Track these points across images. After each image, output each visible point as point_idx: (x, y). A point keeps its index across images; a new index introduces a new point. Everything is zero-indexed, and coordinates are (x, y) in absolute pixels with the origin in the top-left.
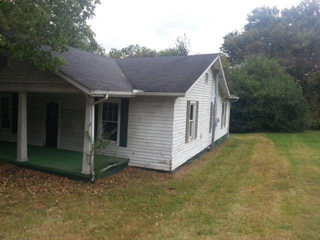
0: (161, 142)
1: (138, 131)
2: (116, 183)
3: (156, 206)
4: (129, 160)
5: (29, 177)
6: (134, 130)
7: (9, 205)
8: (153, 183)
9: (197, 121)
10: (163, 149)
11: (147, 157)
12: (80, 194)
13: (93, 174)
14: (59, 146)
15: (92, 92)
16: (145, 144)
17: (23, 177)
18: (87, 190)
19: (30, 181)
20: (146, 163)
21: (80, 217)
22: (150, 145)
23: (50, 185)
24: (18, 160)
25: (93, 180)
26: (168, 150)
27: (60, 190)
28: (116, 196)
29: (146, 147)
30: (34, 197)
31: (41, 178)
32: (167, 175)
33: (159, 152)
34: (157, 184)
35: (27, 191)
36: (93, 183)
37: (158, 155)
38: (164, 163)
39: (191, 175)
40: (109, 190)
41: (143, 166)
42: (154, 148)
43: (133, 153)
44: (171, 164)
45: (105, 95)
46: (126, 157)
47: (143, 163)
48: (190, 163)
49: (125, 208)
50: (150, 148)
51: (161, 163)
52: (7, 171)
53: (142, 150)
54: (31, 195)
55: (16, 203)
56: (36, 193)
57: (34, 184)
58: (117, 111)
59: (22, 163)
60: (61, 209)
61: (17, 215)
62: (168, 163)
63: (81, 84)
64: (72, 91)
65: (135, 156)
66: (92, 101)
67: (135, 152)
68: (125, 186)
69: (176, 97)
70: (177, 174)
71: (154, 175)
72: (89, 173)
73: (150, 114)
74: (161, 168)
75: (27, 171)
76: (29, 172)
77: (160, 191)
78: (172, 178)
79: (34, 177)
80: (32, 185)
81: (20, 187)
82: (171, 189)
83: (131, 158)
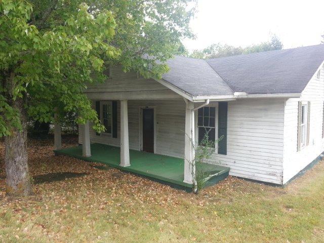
0: (268, 151)
1: (239, 137)
2: (221, 195)
3: (276, 229)
4: (229, 169)
5: (134, 183)
6: (234, 137)
7: (122, 215)
8: (264, 198)
9: (308, 124)
10: (272, 159)
11: (252, 167)
12: (187, 207)
13: (196, 184)
14: (155, 152)
15: (194, 98)
16: (249, 152)
17: (128, 183)
18: (192, 201)
19: (135, 188)
20: (250, 174)
21: (194, 235)
22: (254, 153)
23: (155, 193)
24: (121, 165)
25: (196, 190)
26: (278, 160)
27: (166, 200)
28: (225, 212)
29: (250, 156)
30: (143, 206)
31: (145, 184)
32: (278, 189)
33: (267, 162)
34: (269, 200)
35: (135, 199)
36: (196, 193)
37: (265, 166)
38: (274, 175)
39: (309, 191)
40: (215, 204)
41: (246, 177)
42: (259, 157)
43: (235, 162)
44: (282, 177)
45: (206, 100)
46: (226, 166)
47: (247, 173)
48: (302, 174)
49: (240, 229)
50: (255, 157)
51: (270, 174)
52: (113, 175)
53: (245, 159)
54: (140, 205)
55: (128, 213)
56: (144, 202)
57: (139, 191)
58: (214, 116)
59: (126, 168)
60: (172, 223)
61: (132, 228)
62: (279, 175)
63: (182, 90)
64: (171, 97)
65: (236, 165)
66: (192, 107)
67: (236, 161)
68: (231, 200)
69: (287, 99)
70: (289, 188)
71: (262, 188)
72: (192, 183)
73: (254, 119)
74: (270, 181)
75: (131, 176)
76: (132, 178)
77: (275, 209)
78: (285, 193)
79: (138, 183)
80: (138, 192)
81: (128, 194)
82: (288, 207)
83: (231, 167)
